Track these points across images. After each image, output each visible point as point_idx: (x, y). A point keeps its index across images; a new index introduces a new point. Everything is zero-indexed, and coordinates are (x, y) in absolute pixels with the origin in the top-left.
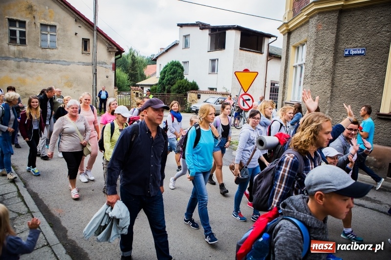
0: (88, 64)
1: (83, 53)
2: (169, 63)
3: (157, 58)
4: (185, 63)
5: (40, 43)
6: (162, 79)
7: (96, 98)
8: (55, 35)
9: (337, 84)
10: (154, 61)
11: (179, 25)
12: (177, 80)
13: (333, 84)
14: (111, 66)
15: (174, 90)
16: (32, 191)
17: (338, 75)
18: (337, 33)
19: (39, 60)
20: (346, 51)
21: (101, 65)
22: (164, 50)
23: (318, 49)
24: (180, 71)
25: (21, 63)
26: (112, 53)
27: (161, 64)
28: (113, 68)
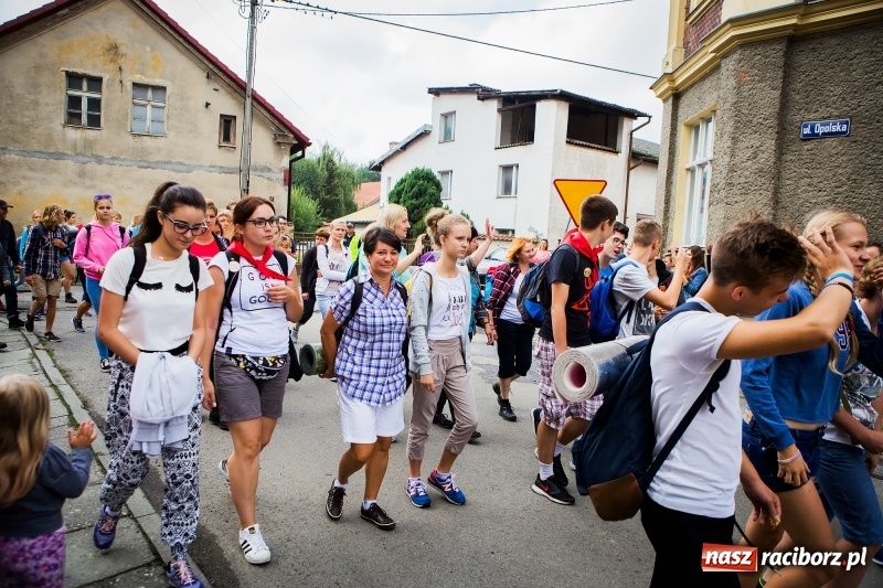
0: (230, 171)
1: (220, 147)
2: (410, 172)
3: (383, 163)
4: (444, 173)
5: (129, 125)
8: (163, 108)
9: (785, 201)
10: (378, 168)
11: (431, 91)
13: (777, 202)
14: (282, 176)
17: (789, 182)
18: (783, 87)
19: (127, 160)
20: (806, 126)
21: (259, 173)
22: (398, 147)
23: (742, 124)
24: (432, 190)
25: (88, 166)
26: (283, 147)
27: (390, 178)
28: (285, 180)
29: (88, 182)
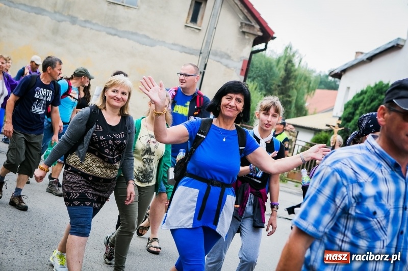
0: (190, 52)
1: (186, 26)
2: (373, 85)
3: (344, 71)
10: (338, 76)
14: (240, 65)
19: (98, 25)
21: (218, 58)
22: (364, 57)
25: (63, 24)
26: (247, 37)
27: (349, 88)
28: (242, 70)
29: (59, 40)
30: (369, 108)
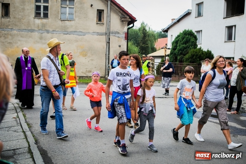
0: (101, 34)
1: (97, 24)
2: (182, 32)
3: (168, 28)
4: (198, 32)
5: (60, 16)
6: (174, 49)
7: (109, 67)
8: (73, 8)
10: (166, 31)
12: (190, 49)
14: (124, 35)
15: (187, 59)
16: (42, 148)
19: (59, 31)
21: (114, 35)
22: (175, 21)
24: (193, 40)
25: (44, 35)
26: (124, 23)
27: (172, 35)
28: (125, 37)
29: (43, 41)
30: (182, 42)
